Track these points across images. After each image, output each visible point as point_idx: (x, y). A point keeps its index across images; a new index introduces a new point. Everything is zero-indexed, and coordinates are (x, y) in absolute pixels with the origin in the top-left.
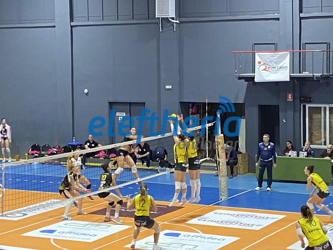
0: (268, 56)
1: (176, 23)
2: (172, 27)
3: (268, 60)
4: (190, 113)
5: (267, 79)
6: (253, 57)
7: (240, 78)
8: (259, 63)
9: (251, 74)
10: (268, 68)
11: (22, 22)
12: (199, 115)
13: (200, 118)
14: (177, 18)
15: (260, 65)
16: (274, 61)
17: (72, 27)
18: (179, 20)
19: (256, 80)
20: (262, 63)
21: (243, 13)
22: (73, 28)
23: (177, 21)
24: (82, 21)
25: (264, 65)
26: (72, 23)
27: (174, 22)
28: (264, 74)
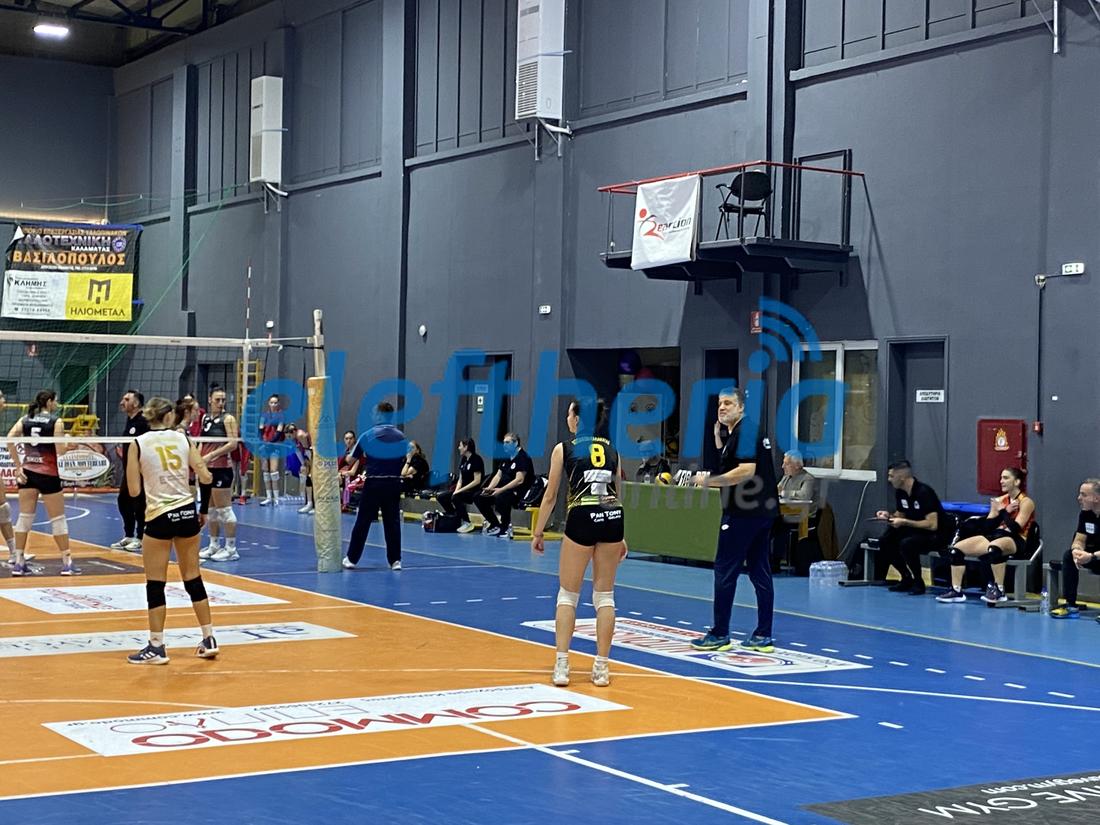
0: (656, 191)
3: (657, 203)
5: (652, 260)
8: (643, 213)
10: (659, 227)
14: (567, 121)
15: (644, 219)
18: (570, 127)
19: (634, 263)
20: (648, 215)
22: (411, 174)
23: (565, 127)
25: (652, 219)
26: (406, 161)
27: (556, 133)
28: (646, 245)
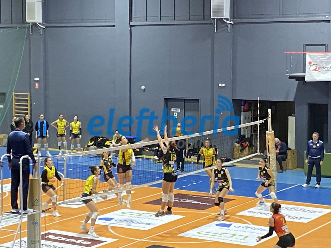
0: (319, 57)
1: (230, 24)
2: (226, 28)
3: (319, 61)
4: (242, 110)
5: (317, 79)
6: (304, 57)
7: (291, 77)
8: (310, 63)
9: (302, 74)
10: (319, 68)
11: (84, 21)
12: (250, 112)
13: (251, 115)
14: (232, 19)
15: (311, 65)
16: (324, 62)
17: (131, 26)
18: (233, 22)
19: (307, 79)
20: (313, 63)
21: (296, 15)
22: (132, 28)
23: (231, 22)
24: (140, 21)
25: (314, 65)
26: (130, 23)
27: (228, 23)
28: (314, 74)
